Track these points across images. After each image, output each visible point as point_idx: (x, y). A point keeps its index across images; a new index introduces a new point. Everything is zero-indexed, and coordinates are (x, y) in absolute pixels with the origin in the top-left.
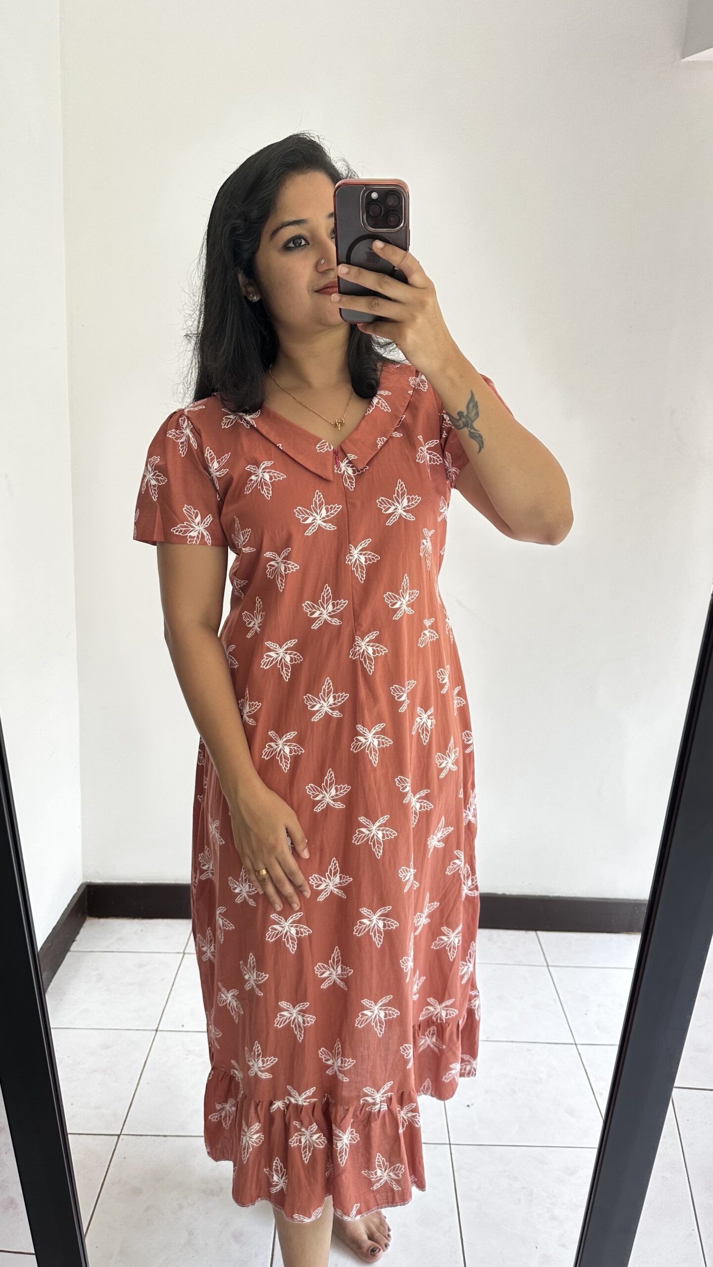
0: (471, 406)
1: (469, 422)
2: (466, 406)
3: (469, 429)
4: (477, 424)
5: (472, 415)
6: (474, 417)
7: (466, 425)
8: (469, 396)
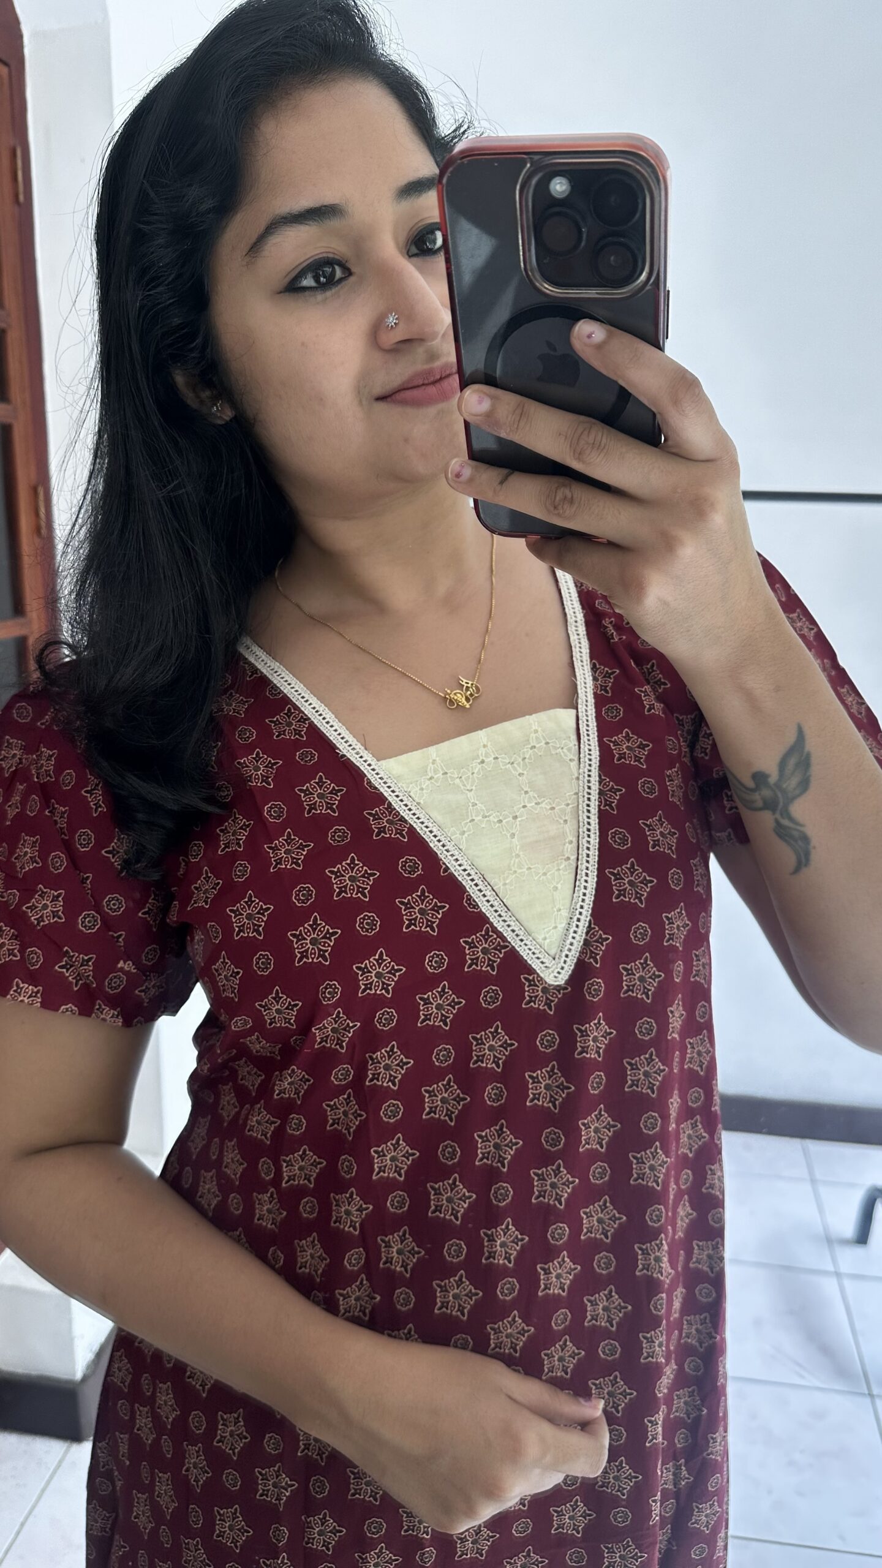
0: (792, 762)
1: (781, 800)
2: (777, 759)
3: (778, 816)
4: (802, 810)
5: (792, 783)
6: (795, 789)
7: (770, 805)
8: (791, 738)
